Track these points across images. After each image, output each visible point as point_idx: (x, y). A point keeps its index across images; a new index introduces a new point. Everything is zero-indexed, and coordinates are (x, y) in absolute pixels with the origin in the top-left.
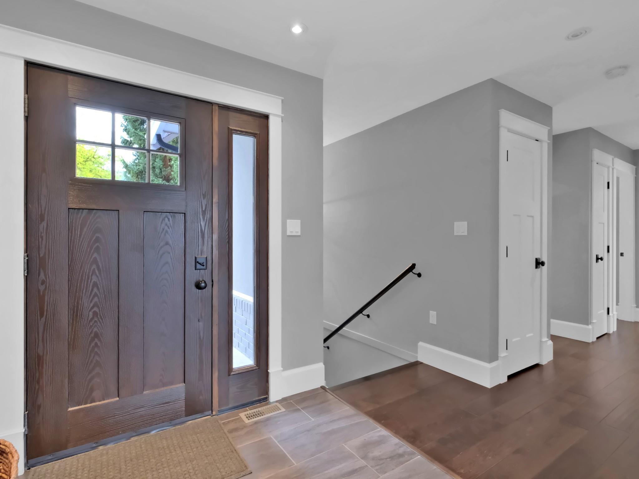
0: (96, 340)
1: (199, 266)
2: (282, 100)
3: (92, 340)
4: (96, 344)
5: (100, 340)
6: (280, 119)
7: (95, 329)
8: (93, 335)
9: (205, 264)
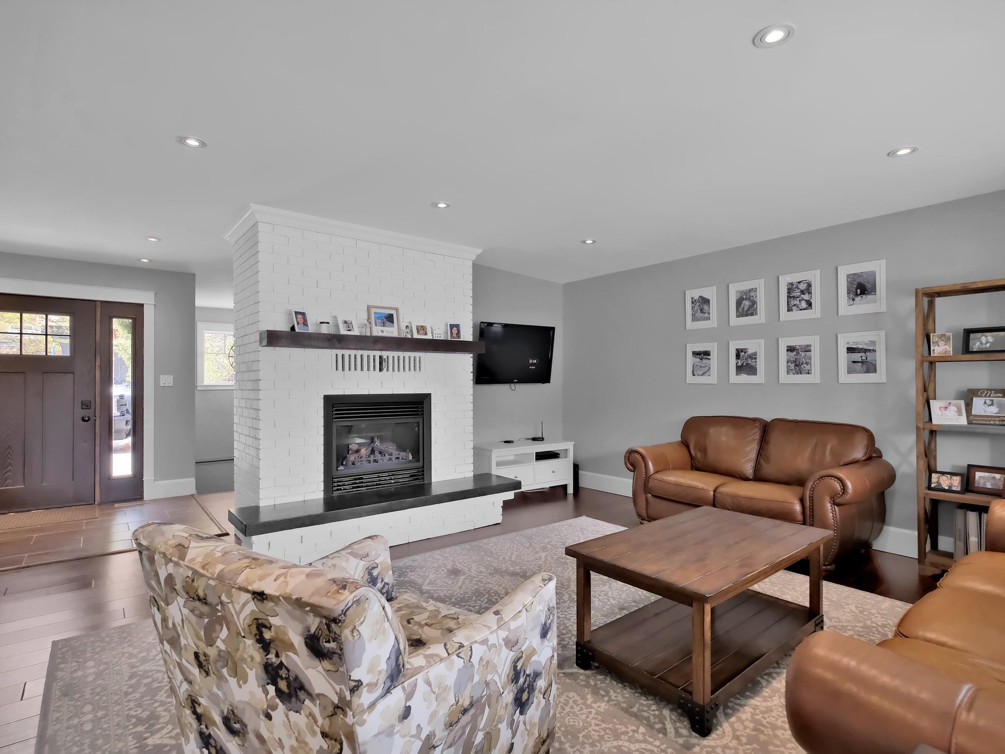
0: (9, 450)
1: (84, 407)
2: (155, 293)
3: (7, 449)
4: (9, 453)
5: (12, 450)
6: (154, 306)
7: (9, 443)
8: (7, 447)
9: (89, 406)
